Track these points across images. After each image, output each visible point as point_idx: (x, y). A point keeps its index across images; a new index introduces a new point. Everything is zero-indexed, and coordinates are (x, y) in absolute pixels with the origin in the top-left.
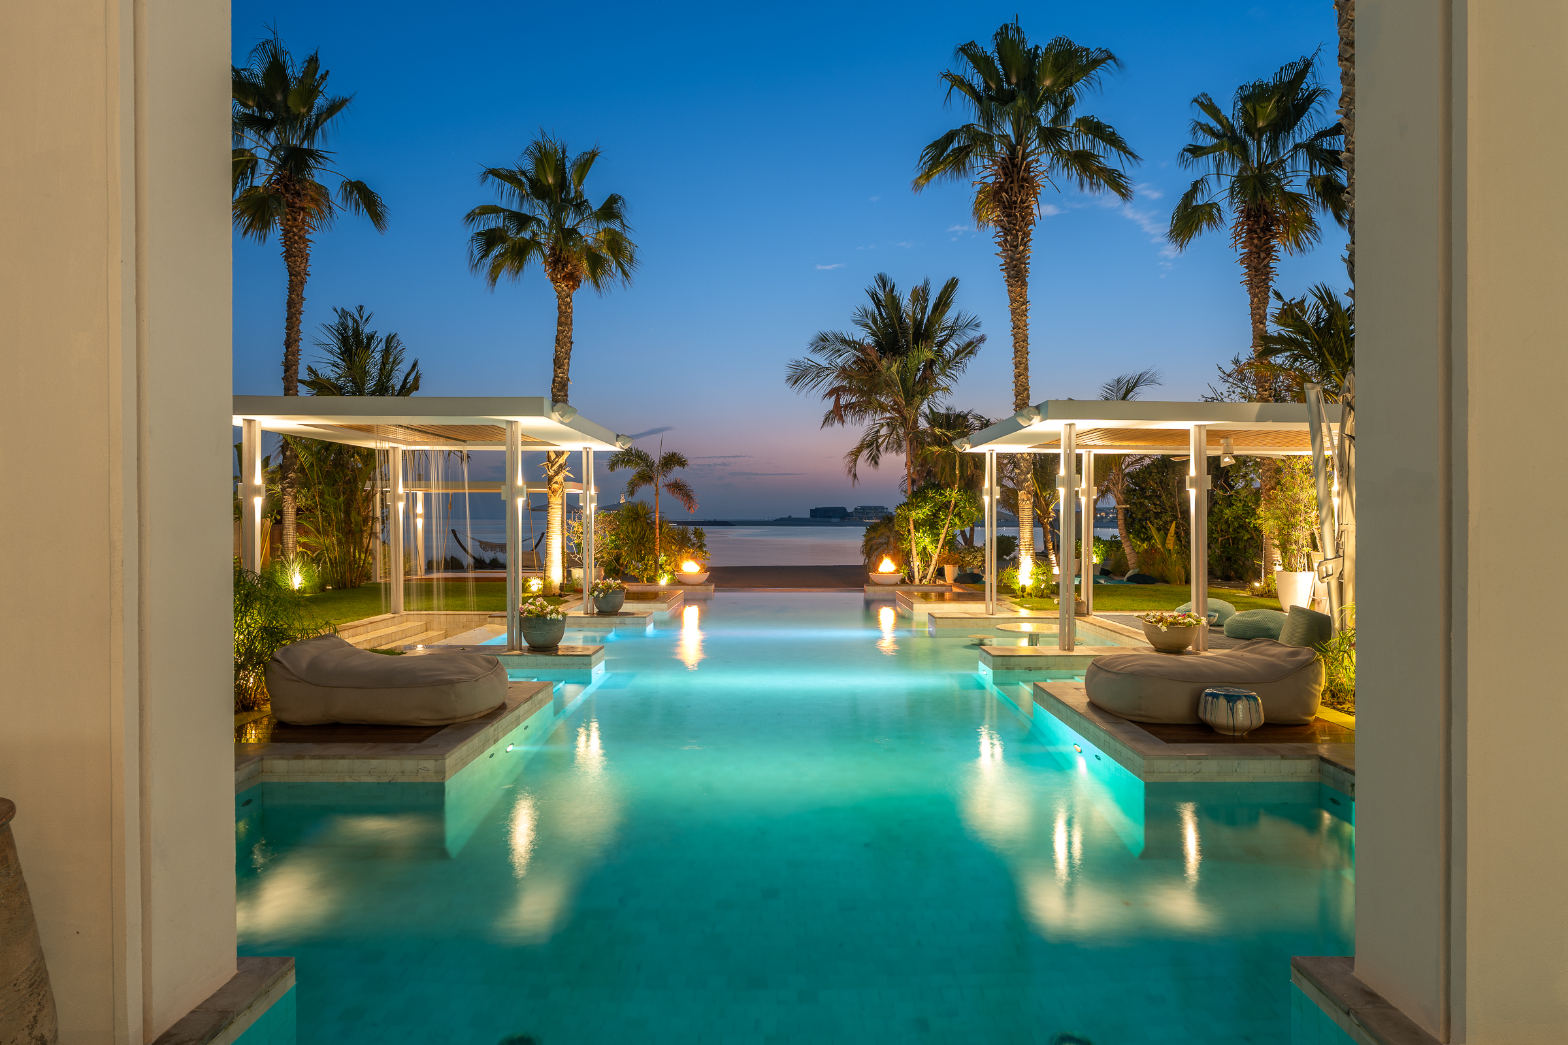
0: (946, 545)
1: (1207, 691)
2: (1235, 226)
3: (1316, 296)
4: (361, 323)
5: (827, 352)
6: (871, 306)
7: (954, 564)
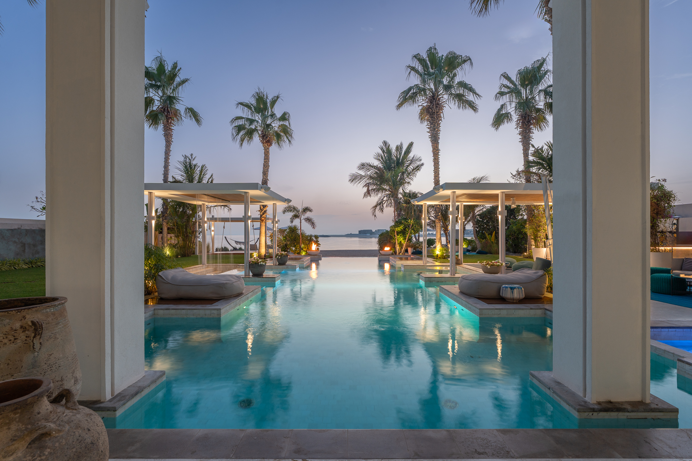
0: (409, 240)
1: (503, 286)
2: (517, 121)
3: (547, 146)
4: (192, 160)
5: (364, 170)
6: (380, 152)
7: (412, 247)
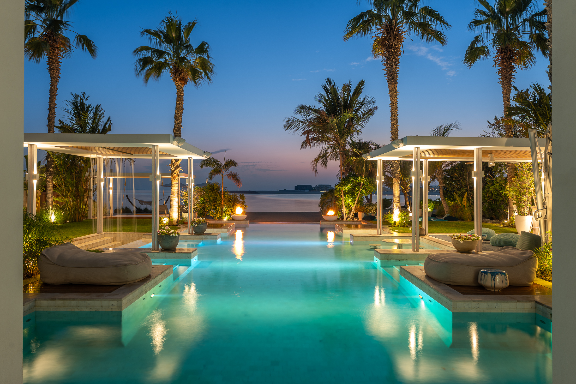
1: (482, 270)
2: (495, 57)
4: (84, 100)
5: (303, 114)
7: (362, 211)
